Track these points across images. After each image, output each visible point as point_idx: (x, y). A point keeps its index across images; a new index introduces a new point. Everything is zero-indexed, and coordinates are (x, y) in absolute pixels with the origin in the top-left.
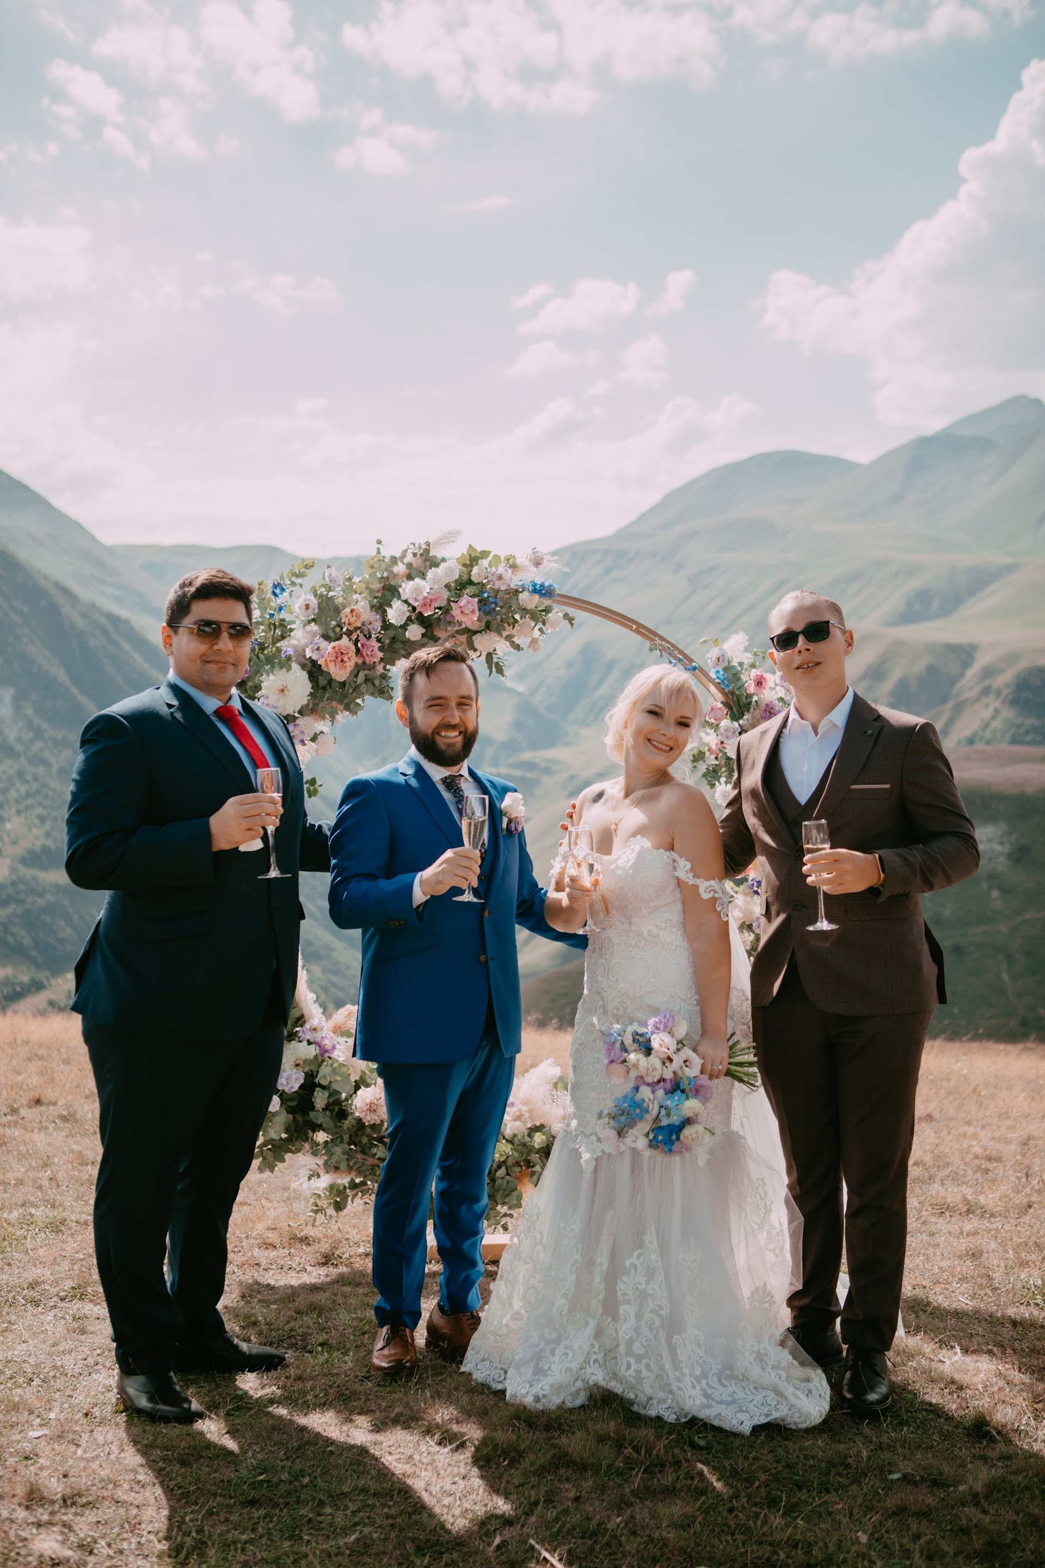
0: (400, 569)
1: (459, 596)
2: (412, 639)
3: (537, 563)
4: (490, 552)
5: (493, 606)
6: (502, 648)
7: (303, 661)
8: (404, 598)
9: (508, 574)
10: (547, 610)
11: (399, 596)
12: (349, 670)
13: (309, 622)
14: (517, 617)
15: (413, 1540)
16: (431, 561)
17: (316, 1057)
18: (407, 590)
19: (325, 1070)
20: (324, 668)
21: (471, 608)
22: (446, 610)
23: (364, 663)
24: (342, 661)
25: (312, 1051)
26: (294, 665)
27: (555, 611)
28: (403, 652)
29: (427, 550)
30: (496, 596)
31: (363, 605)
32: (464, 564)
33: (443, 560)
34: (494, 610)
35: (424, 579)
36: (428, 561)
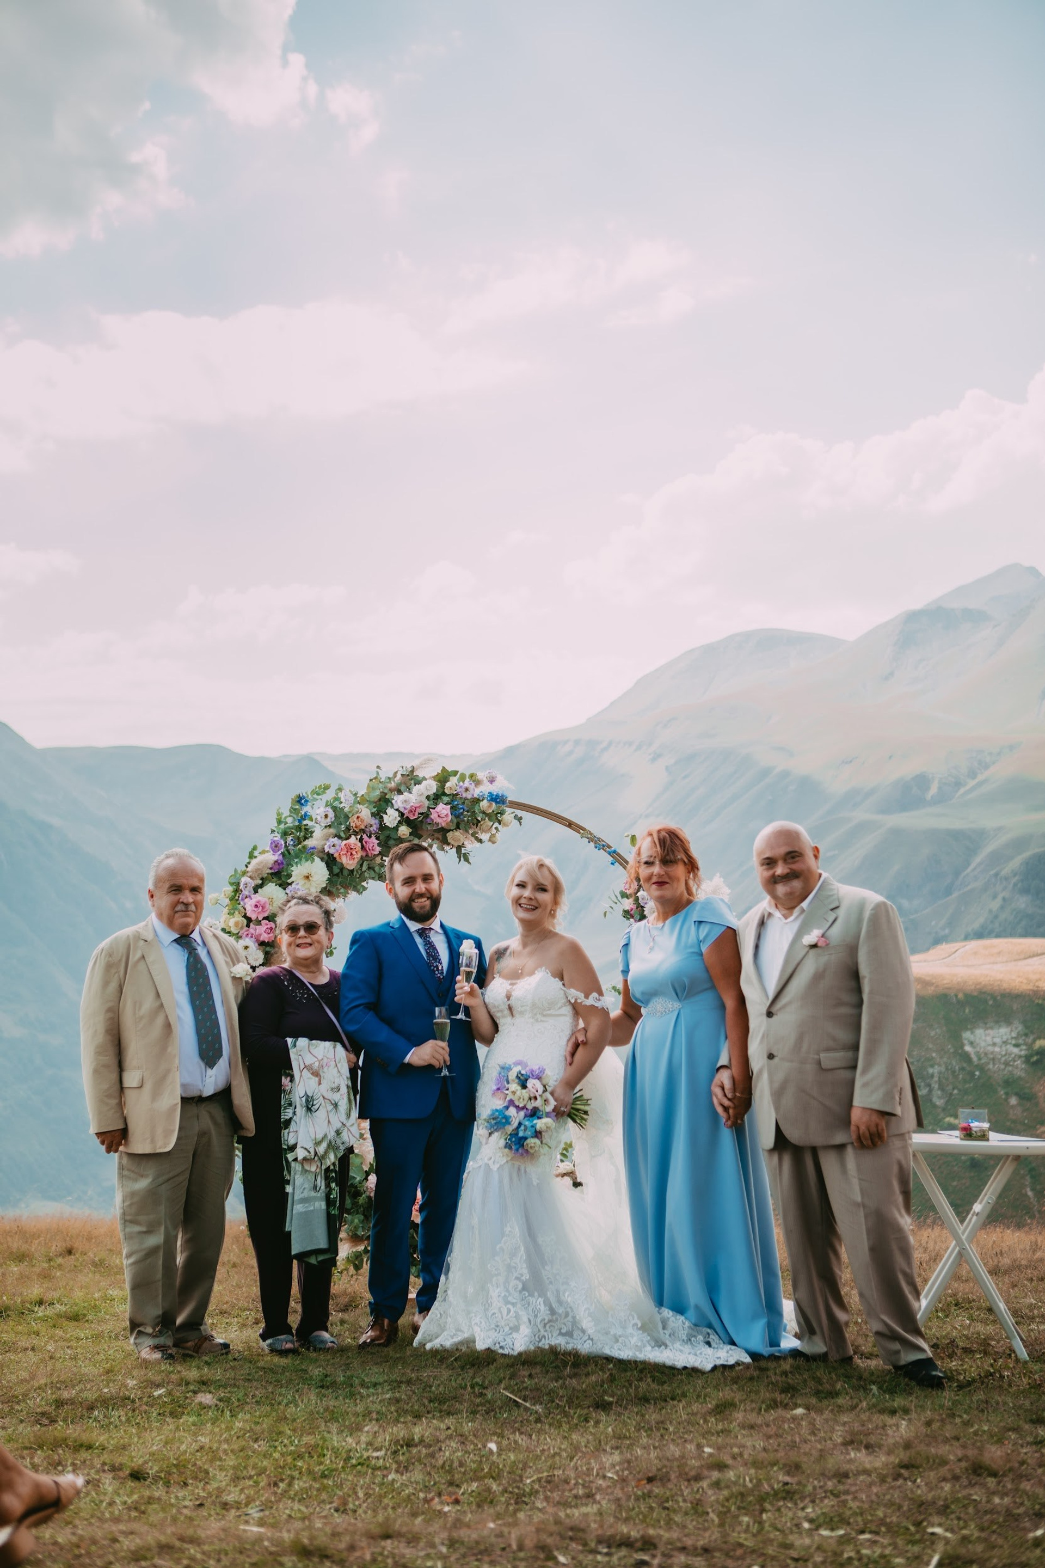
0: (393, 785)
1: (436, 804)
3: (492, 781)
4: (458, 772)
5: (462, 811)
6: (469, 842)
7: (322, 854)
8: (396, 807)
9: (472, 787)
10: (502, 813)
11: (392, 806)
12: (356, 860)
13: (327, 827)
14: (479, 819)
16: (415, 779)
18: (398, 801)
20: (338, 860)
21: (445, 812)
22: (426, 815)
23: (367, 855)
24: (351, 854)
26: (317, 858)
27: (507, 813)
29: (412, 771)
30: (463, 803)
31: (365, 813)
32: (439, 781)
33: (424, 779)
34: (462, 813)
35: (410, 792)
36: (412, 779)
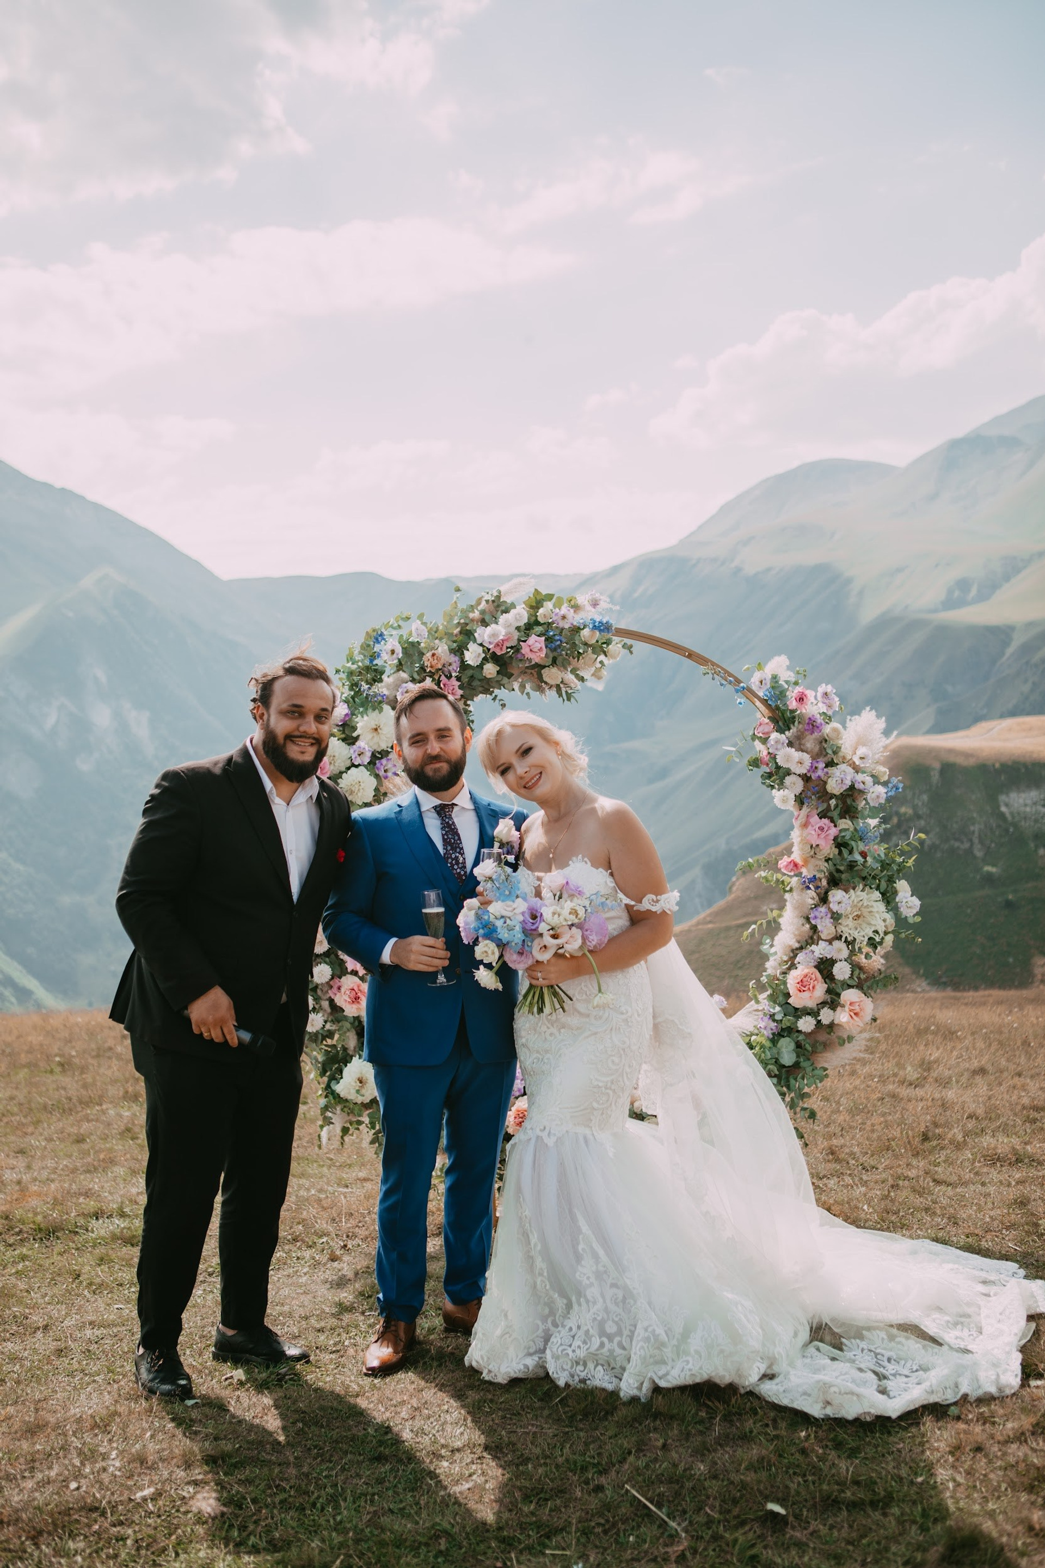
0: (476, 615)
1: (528, 636)
2: (488, 676)
3: (595, 604)
4: (553, 595)
5: (558, 643)
6: (570, 679)
8: (479, 641)
9: (570, 614)
10: (608, 643)
11: (475, 641)
13: (398, 669)
14: (581, 651)
15: (520, 1489)
16: (502, 607)
18: (484, 634)
21: (538, 646)
22: (517, 649)
26: (386, 707)
27: (614, 643)
28: (481, 689)
29: (499, 597)
30: (560, 634)
31: (443, 649)
32: (532, 607)
33: (513, 606)
34: (559, 646)
35: (497, 623)
36: (499, 607)
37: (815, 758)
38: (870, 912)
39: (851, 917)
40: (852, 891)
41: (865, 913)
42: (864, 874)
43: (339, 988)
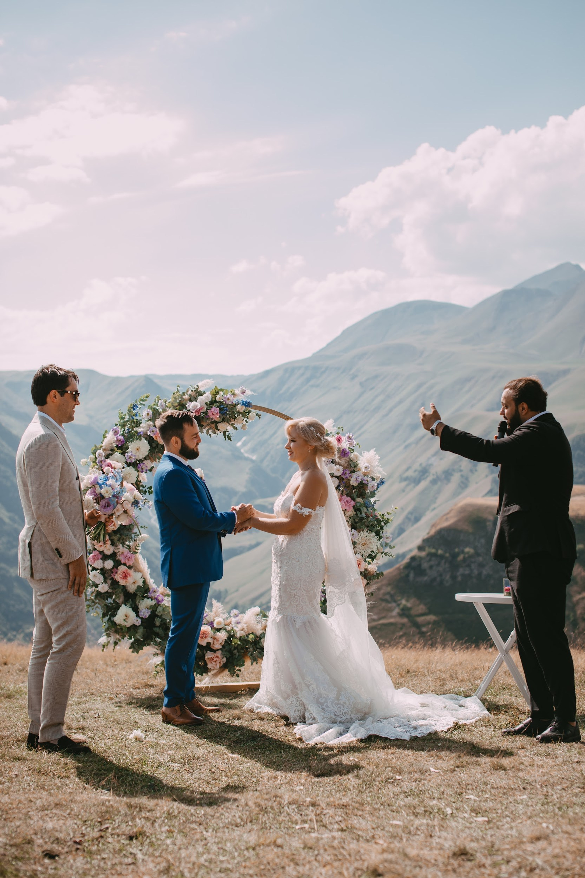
0: (186, 397)
1: (211, 407)
3: (243, 393)
4: (224, 389)
5: (226, 411)
6: (230, 429)
7: (146, 436)
9: (232, 398)
10: (249, 412)
13: (148, 420)
14: (236, 415)
17: (155, 604)
18: (190, 406)
19: (159, 609)
20: (155, 439)
21: (216, 412)
22: (206, 413)
25: (153, 602)
26: (143, 438)
27: (252, 413)
29: (197, 389)
30: (227, 407)
32: (213, 394)
33: (204, 393)
34: (226, 413)
35: (196, 401)
36: (198, 393)
37: (345, 469)
38: (370, 542)
39: (361, 544)
40: (362, 532)
41: (368, 542)
42: (367, 523)
43: (117, 573)
